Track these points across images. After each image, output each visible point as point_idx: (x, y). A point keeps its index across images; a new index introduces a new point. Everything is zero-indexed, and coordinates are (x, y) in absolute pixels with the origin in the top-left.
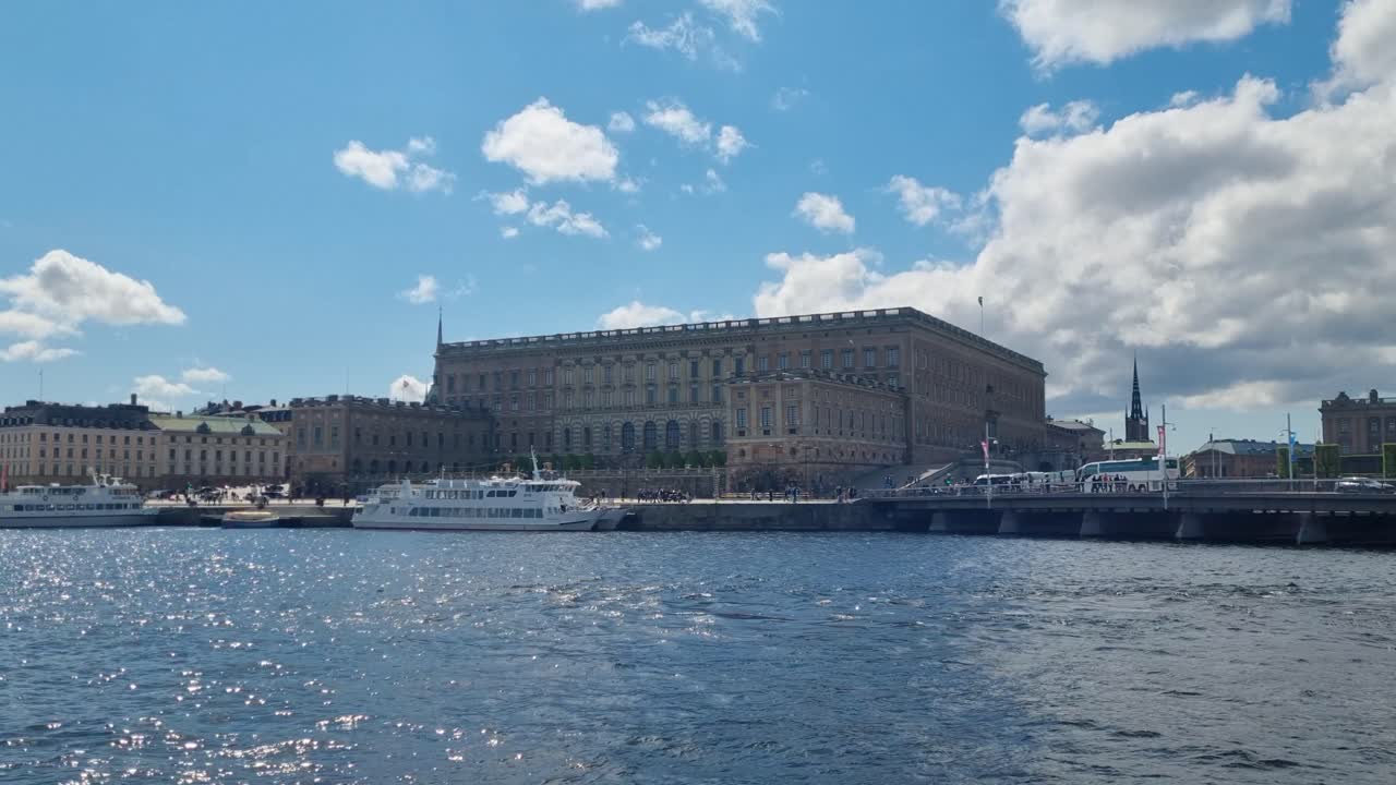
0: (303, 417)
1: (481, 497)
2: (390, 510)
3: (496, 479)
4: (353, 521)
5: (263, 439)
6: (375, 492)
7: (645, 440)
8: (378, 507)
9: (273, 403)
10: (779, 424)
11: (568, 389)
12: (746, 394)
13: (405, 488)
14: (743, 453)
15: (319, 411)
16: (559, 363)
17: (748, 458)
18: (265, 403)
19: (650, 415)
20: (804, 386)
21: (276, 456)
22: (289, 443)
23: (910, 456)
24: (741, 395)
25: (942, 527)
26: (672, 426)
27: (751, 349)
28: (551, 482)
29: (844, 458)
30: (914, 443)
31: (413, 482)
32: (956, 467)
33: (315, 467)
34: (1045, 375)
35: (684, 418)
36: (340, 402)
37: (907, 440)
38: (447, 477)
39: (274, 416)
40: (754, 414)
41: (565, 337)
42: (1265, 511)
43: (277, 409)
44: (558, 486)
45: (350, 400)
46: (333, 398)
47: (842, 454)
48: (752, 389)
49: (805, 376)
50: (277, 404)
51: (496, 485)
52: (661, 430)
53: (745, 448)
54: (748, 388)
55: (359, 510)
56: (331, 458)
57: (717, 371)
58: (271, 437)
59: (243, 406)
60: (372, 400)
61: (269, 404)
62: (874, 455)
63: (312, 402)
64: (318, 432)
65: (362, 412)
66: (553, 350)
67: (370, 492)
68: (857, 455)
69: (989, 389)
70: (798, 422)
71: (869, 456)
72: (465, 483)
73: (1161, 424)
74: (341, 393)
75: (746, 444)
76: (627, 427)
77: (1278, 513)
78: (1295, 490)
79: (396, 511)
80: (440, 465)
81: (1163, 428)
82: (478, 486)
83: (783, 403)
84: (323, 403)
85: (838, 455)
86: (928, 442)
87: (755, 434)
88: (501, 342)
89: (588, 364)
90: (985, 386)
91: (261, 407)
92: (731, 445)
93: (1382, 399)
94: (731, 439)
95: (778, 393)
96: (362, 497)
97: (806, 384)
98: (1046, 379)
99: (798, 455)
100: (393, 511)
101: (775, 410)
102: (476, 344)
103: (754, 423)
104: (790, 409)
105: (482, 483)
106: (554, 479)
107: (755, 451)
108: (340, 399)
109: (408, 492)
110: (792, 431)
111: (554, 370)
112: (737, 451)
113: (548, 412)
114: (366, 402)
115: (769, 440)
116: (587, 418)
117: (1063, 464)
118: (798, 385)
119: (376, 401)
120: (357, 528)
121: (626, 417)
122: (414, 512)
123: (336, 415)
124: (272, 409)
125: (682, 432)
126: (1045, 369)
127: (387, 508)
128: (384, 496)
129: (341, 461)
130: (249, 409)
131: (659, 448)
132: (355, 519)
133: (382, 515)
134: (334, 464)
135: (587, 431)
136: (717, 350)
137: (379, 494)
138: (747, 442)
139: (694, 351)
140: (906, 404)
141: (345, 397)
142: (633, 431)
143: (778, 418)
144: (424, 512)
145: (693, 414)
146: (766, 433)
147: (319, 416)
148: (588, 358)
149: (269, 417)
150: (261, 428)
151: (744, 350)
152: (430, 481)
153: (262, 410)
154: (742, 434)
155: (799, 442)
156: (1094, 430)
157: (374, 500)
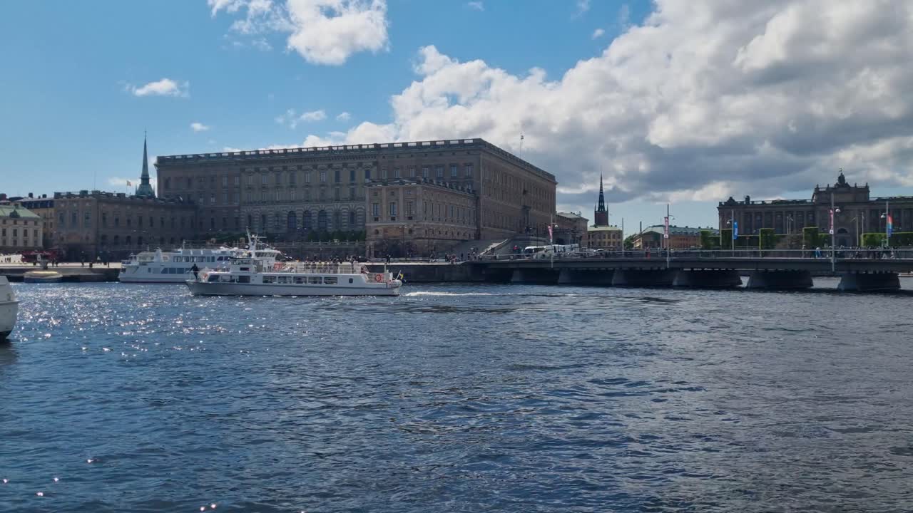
0: (62, 205)
1: (213, 260)
2: (147, 269)
3: (223, 249)
4: (119, 277)
5: (26, 221)
6: (135, 258)
7: (304, 224)
8: (138, 267)
9: (31, 195)
10: (402, 213)
11: (250, 188)
12: (379, 193)
13: (157, 255)
14: (377, 232)
15: (75, 201)
16: (243, 170)
17: (381, 235)
18: (24, 195)
19: (307, 206)
20: (418, 189)
21: (36, 232)
22: (45, 224)
23: (479, 234)
24: (376, 194)
25: (518, 280)
26: (322, 213)
27: (376, 164)
28: (262, 251)
29: (441, 235)
30: (482, 226)
31: (164, 251)
32: (510, 242)
33: (74, 240)
34: (556, 183)
35: (330, 208)
36: (90, 195)
37: (477, 224)
38: (187, 247)
39: (33, 205)
40: (384, 206)
41: (247, 153)
42: (720, 269)
43: (34, 200)
44: (266, 253)
45: (97, 194)
46: (84, 193)
47: (440, 233)
48: (384, 191)
49: (419, 182)
50: (34, 196)
51: (223, 252)
52: (315, 217)
53: (379, 229)
54: (381, 189)
55: (124, 270)
56: (84, 234)
57: (353, 177)
58: (31, 219)
59: (8, 197)
60: (112, 194)
61: (27, 196)
62: (458, 234)
63: (69, 195)
64: (74, 216)
65: (107, 202)
66: (239, 162)
67: (132, 258)
68: (449, 234)
69: (525, 192)
70: (414, 212)
71: (456, 235)
72: (202, 252)
73: (667, 216)
74: (90, 190)
75: (379, 226)
76: (292, 214)
77: (727, 270)
78: (735, 256)
79: (152, 271)
80: (182, 240)
81: (668, 218)
82: (211, 253)
83: (404, 200)
84: (77, 196)
85: (437, 233)
86: (490, 226)
87: (385, 219)
88: (203, 156)
89: (264, 172)
90: (522, 191)
91: (20, 198)
92: (370, 227)
93: (753, 202)
94: (370, 222)
95: (401, 192)
96: (126, 261)
97: (419, 188)
98: (557, 186)
99: (415, 233)
100: (149, 270)
101: (398, 205)
102: (185, 157)
103: (385, 211)
104: (410, 204)
105: (213, 251)
106: (263, 249)
107: (385, 231)
108: (89, 193)
109: (161, 257)
110: (410, 218)
111: (239, 176)
112: (373, 230)
113: (236, 204)
114: (109, 195)
115: (395, 224)
116: (263, 208)
117: (571, 241)
118: (415, 188)
119: (116, 195)
120: (123, 282)
121: (290, 208)
122: (165, 271)
123: (87, 204)
124: (30, 199)
125: (329, 217)
126: (556, 180)
127: (146, 268)
128: (142, 261)
129: (92, 237)
130: (12, 199)
131: (314, 228)
132: (121, 276)
133: (143, 274)
134: (87, 238)
135: (264, 217)
136: (353, 163)
137: (138, 259)
138: (380, 225)
139: (337, 164)
140: (477, 200)
141: (93, 192)
142: (295, 217)
143: (401, 211)
144: (172, 271)
145: (338, 206)
146: (393, 219)
147: (75, 205)
148: (264, 168)
149: (30, 205)
150: (24, 213)
151: (371, 164)
152: (175, 250)
153: (22, 200)
154: (376, 219)
155: (414, 225)
156: (582, 219)
157: (134, 263)
